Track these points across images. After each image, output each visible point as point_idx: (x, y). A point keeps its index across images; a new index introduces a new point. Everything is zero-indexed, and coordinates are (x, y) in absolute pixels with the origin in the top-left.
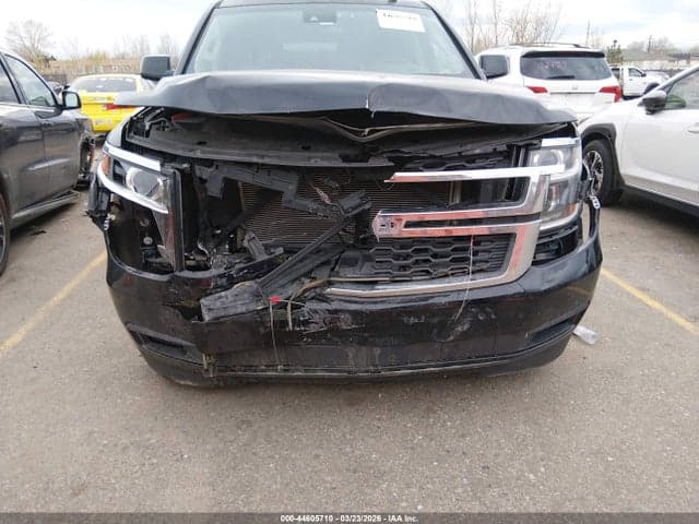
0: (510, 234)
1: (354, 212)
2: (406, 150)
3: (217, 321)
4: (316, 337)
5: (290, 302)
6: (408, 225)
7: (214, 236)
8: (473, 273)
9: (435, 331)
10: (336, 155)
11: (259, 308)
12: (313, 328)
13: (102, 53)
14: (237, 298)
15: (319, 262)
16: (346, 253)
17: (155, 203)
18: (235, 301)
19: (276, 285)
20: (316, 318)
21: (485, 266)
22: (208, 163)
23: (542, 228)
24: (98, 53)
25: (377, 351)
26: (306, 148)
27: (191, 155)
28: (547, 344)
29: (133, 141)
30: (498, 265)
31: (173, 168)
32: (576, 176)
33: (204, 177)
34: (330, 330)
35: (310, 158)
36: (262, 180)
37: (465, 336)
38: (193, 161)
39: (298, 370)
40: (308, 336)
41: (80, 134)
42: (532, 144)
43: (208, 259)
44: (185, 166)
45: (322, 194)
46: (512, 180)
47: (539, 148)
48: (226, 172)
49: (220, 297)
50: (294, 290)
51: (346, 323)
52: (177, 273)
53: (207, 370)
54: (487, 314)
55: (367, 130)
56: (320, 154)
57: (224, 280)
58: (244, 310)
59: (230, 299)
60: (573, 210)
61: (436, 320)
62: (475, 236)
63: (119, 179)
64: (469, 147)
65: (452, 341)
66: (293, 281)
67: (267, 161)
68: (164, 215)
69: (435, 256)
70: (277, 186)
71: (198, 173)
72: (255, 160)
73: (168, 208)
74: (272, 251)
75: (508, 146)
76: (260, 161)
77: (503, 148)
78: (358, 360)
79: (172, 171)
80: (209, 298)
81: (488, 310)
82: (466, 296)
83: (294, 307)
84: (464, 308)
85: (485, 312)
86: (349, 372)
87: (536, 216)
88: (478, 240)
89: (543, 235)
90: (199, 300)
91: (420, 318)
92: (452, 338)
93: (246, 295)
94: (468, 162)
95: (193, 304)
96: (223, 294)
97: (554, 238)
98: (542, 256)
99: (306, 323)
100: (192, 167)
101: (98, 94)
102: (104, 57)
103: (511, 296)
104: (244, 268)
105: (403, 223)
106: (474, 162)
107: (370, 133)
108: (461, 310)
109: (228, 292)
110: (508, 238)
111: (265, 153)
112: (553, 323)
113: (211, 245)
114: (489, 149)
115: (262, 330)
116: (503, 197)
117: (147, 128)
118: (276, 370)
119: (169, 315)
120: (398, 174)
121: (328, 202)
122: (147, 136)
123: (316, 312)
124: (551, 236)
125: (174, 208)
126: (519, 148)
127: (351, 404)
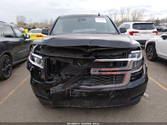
0: (124, 74)
1: (87, 68)
2: (99, 54)
3: (54, 94)
4: (77, 98)
5: (71, 89)
6: (99, 71)
7: (55, 72)
8: (115, 83)
9: (106, 98)
10: (82, 55)
11: (64, 90)
12: (76, 96)
13: (37, 22)
14: (59, 88)
15: (79, 79)
16: (85, 77)
17: (41, 66)
18: (58, 89)
19: (68, 85)
20: (77, 93)
21: (118, 82)
22: (53, 57)
23: (132, 72)
24: (36, 22)
25: (92, 102)
26: (75, 53)
27: (49, 55)
28: (135, 100)
29: (37, 52)
30: (121, 81)
31: (45, 58)
32: (141, 59)
33: (52, 60)
34: (80, 96)
35: (76, 56)
36: (65, 61)
37: (113, 98)
38: (50, 56)
39: (73, 105)
40: (75, 97)
41: (30, 44)
42: (129, 53)
43: (53, 78)
44: (48, 57)
45: (79, 64)
46: (124, 61)
47: (131, 53)
48: (57, 59)
49: (55, 88)
50: (72, 86)
51: (84, 95)
52: (45, 82)
53: (52, 105)
54: (118, 94)
55: (89, 50)
56: (78, 55)
57: (56, 84)
58: (60, 91)
59: (57, 88)
60: (141, 67)
61: (106, 95)
62: (115, 75)
63: (33, 60)
64: (114, 53)
65: (110, 100)
66: (72, 84)
67: (66, 56)
68: (43, 69)
69: (106, 79)
70: (68, 62)
71: (50, 59)
72: (63, 56)
73: (44, 67)
74: (67, 77)
75: (123, 53)
76: (65, 56)
77: (122, 53)
78: (87, 104)
79: (45, 59)
80: (52, 88)
81: (119, 93)
82: (113, 89)
83: (72, 90)
84: (113, 92)
85: (118, 93)
86: (85, 106)
87: (130, 70)
88: (116, 75)
89: (132, 74)
90: (50, 88)
91: (102, 94)
92: (110, 99)
93: (61, 87)
94: (113, 57)
95: (49, 89)
96: (55, 87)
97: (136, 74)
98: (133, 79)
99: (75, 94)
100: (49, 58)
101: (35, 34)
102: (38, 23)
103: (124, 89)
104: (60, 81)
105: (98, 71)
106: (115, 57)
107: (90, 50)
108: (112, 93)
109: (56, 87)
110: (123, 75)
111: (66, 54)
112: (136, 96)
113: (54, 74)
114: (118, 54)
115: (64, 96)
116: (122, 65)
117: (40, 48)
118: (68, 105)
119: (43, 91)
120: (96, 60)
121: (80, 66)
122: (40, 50)
123: (77, 92)
124: (135, 74)
125: (45, 67)
126: (126, 53)
127: (86, 114)
